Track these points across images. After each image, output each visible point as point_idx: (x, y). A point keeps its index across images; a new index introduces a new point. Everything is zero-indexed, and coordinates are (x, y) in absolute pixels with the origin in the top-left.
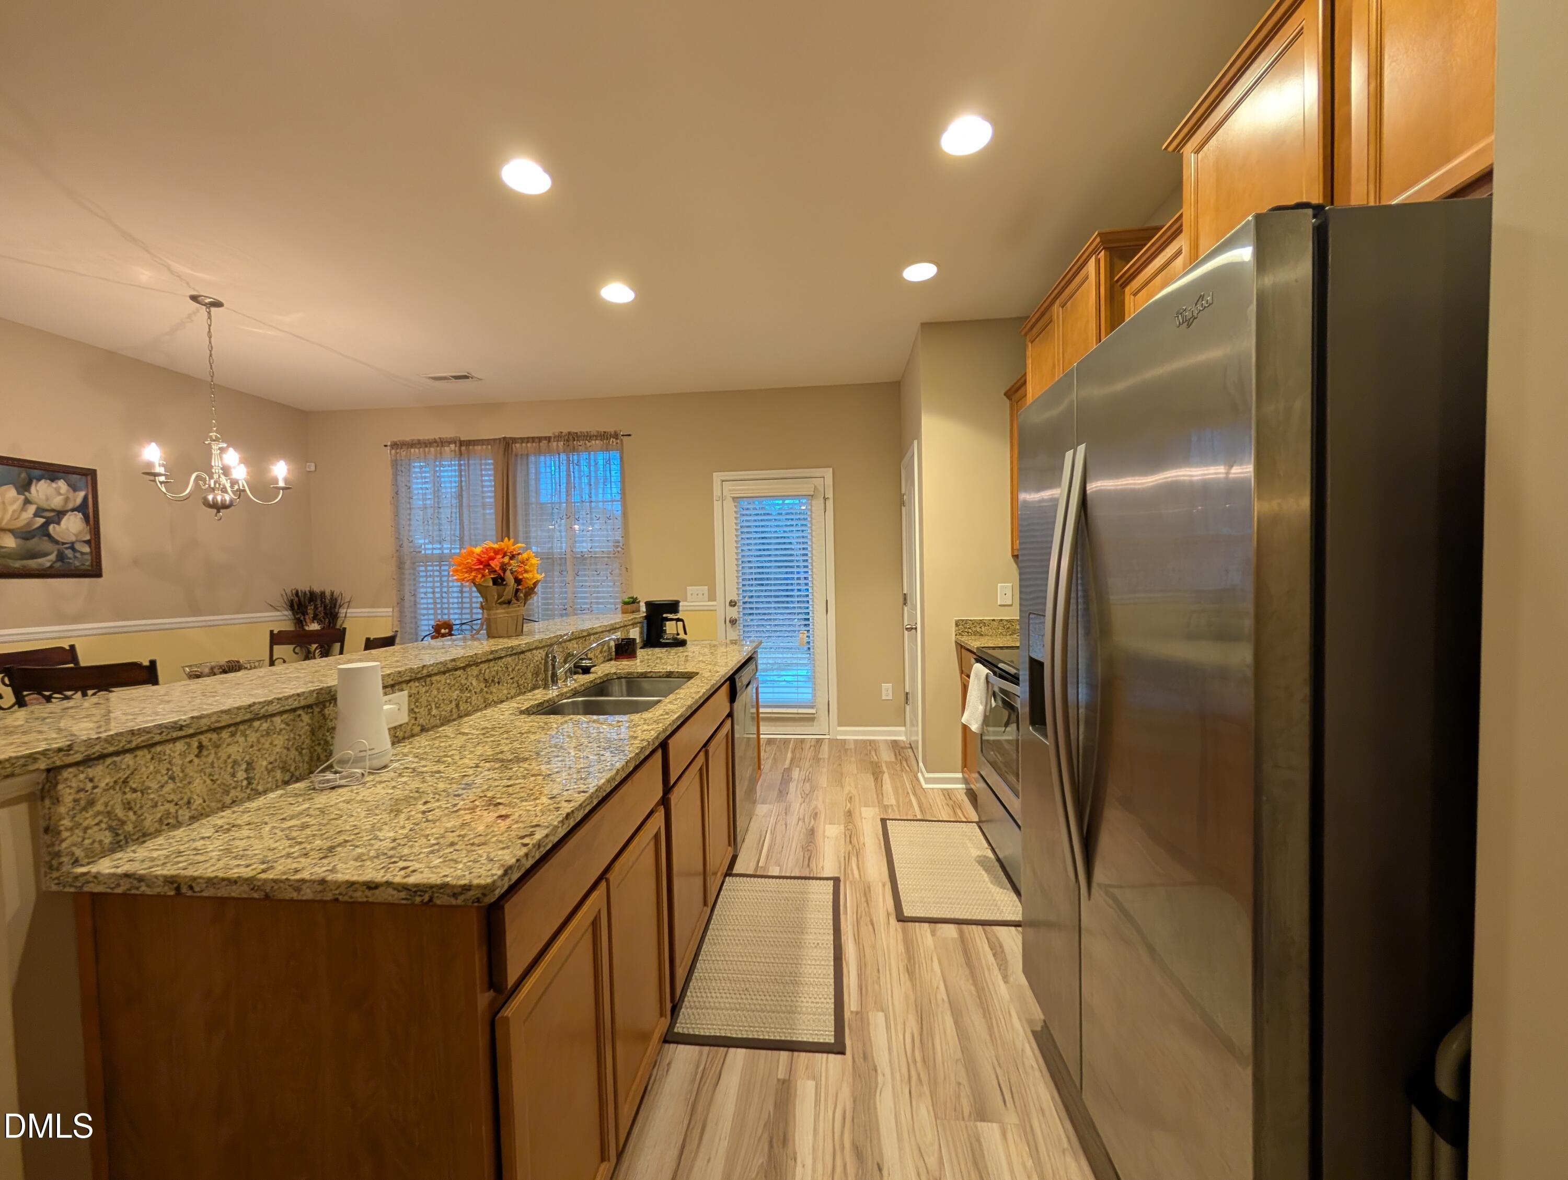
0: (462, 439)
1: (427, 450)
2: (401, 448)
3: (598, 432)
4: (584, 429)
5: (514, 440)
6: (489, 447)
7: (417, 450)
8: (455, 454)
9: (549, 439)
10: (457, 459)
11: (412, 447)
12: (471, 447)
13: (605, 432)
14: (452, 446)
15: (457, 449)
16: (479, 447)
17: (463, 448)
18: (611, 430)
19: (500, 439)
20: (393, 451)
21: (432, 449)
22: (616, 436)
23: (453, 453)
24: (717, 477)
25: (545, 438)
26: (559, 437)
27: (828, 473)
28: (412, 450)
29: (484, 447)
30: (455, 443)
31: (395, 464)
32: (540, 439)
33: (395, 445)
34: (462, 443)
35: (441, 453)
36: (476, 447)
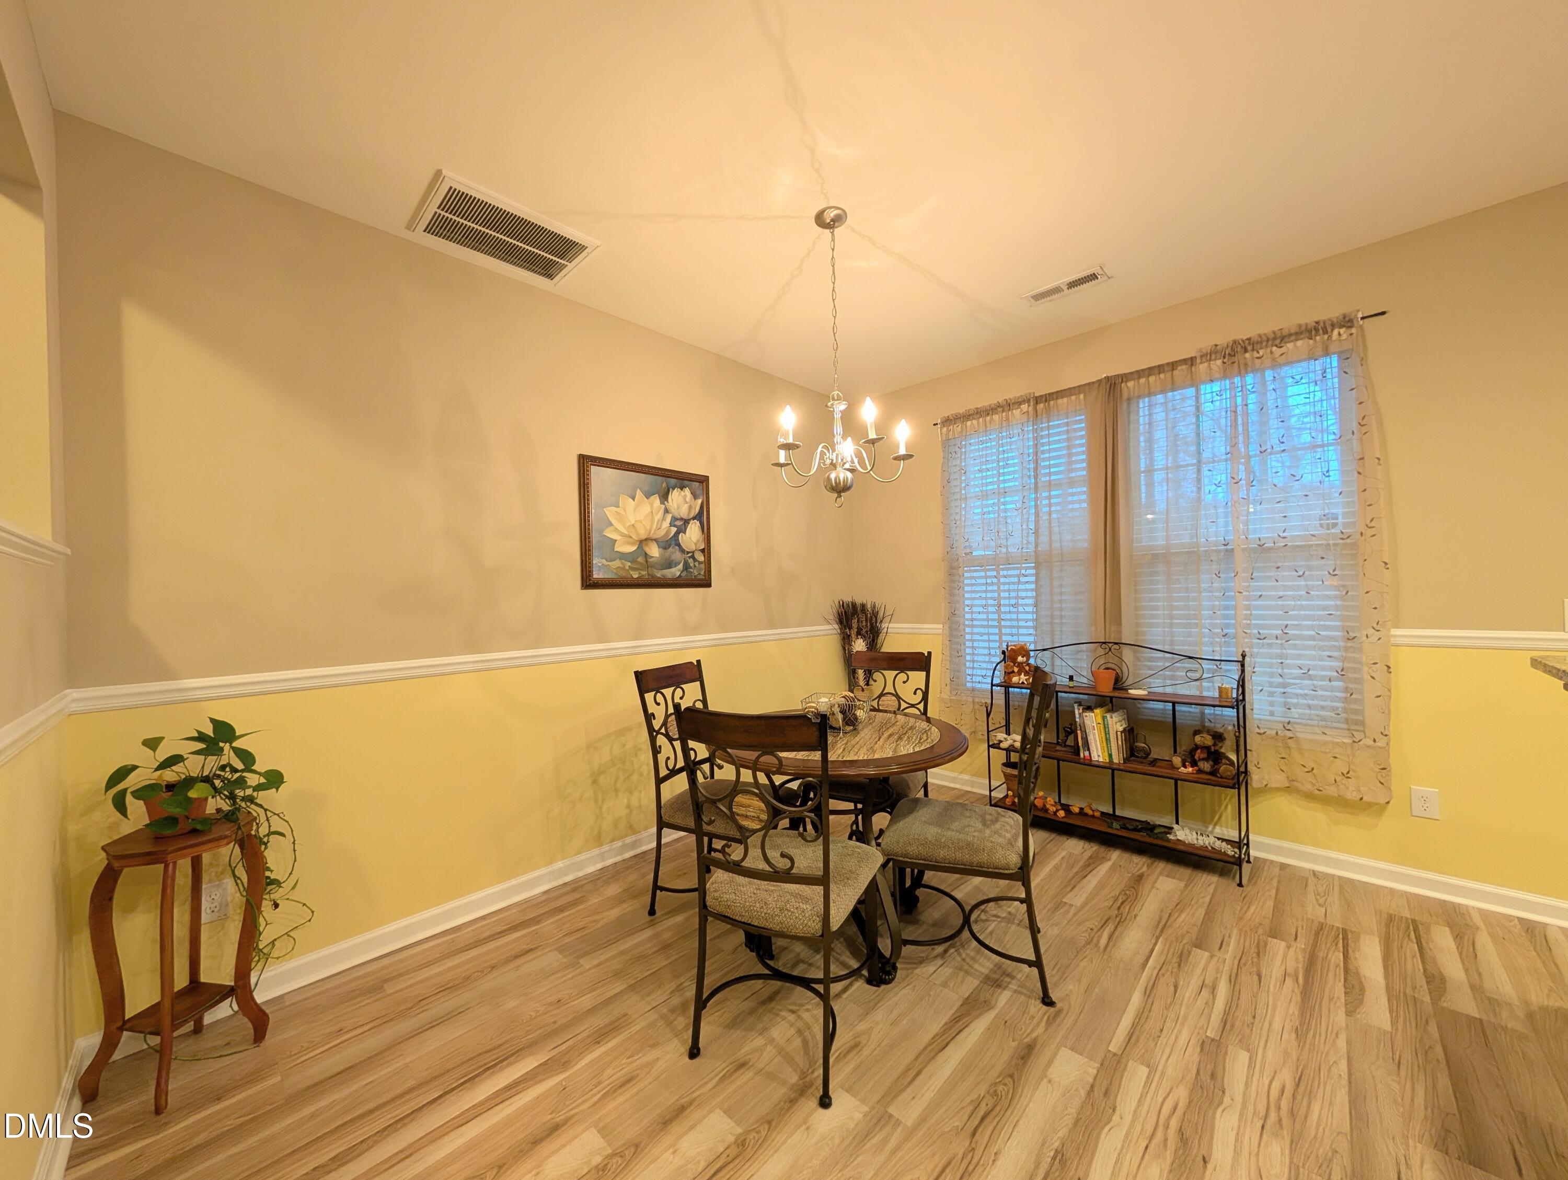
0: (1037, 395)
1: (988, 418)
2: (955, 424)
3: (1300, 326)
4: (1267, 328)
5: (1125, 378)
6: (1082, 396)
7: (975, 422)
8: (1028, 418)
9: (1191, 361)
10: (1031, 423)
11: (968, 419)
12: (1052, 403)
13: (1317, 323)
14: (1024, 407)
15: (1031, 408)
16: (1065, 400)
17: (1041, 406)
18: (1334, 313)
19: (1100, 381)
20: (945, 429)
21: (996, 417)
22: (1347, 322)
23: (1025, 416)
25: (1184, 361)
26: (1209, 355)
28: (969, 423)
29: (1073, 398)
30: (1029, 401)
31: (946, 444)
32: (1173, 365)
33: (947, 421)
34: (1038, 400)
35: (1008, 419)
36: (1060, 401)
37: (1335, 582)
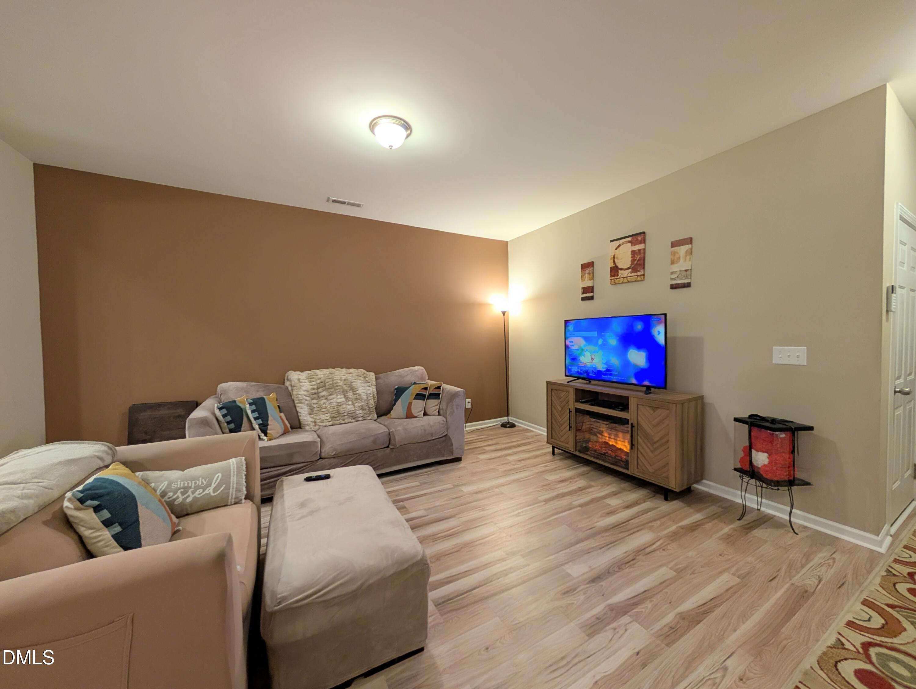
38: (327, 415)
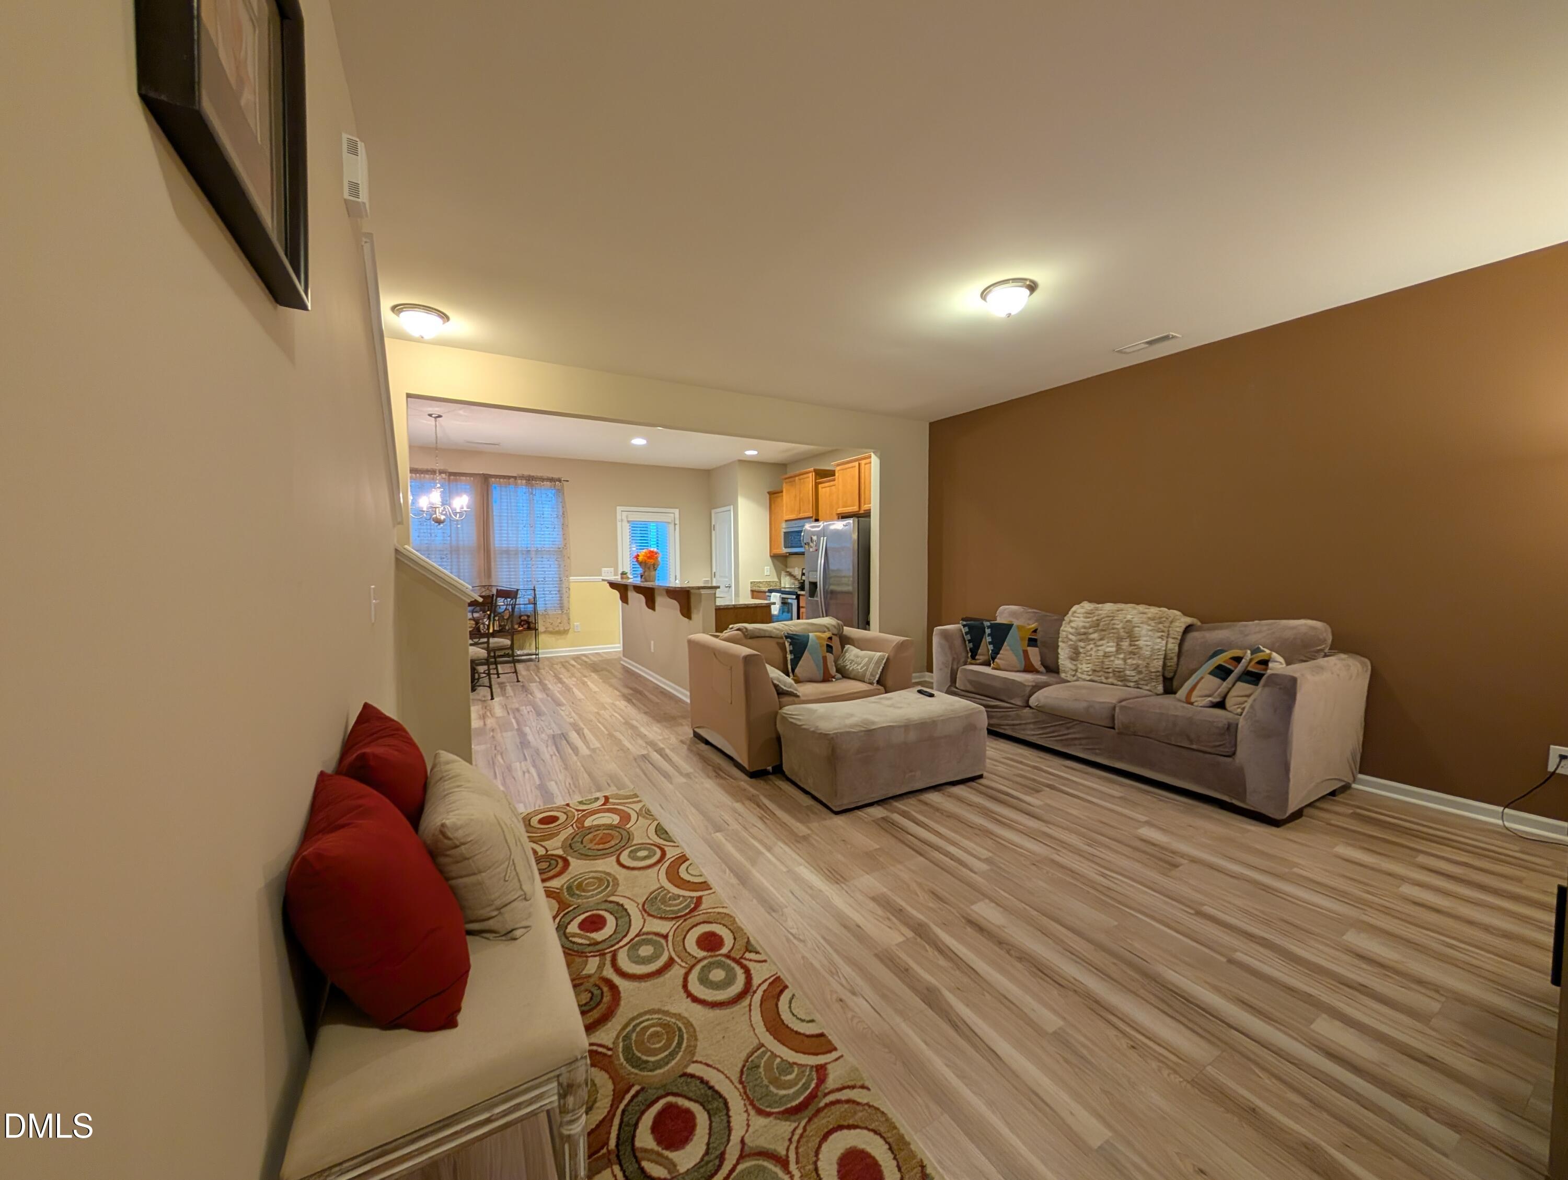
0: (450, 471)
3: (549, 477)
4: (539, 474)
5: (491, 476)
6: (471, 478)
9: (515, 478)
10: (445, 481)
12: (457, 477)
13: (552, 478)
14: (442, 475)
15: (447, 476)
16: (464, 478)
17: (453, 477)
18: (556, 476)
19: (481, 474)
22: (560, 480)
24: (619, 509)
25: (512, 477)
26: (522, 477)
27: (677, 511)
29: (468, 478)
30: (446, 473)
32: (509, 478)
34: (451, 474)
37: (556, 562)
38: (1089, 665)
